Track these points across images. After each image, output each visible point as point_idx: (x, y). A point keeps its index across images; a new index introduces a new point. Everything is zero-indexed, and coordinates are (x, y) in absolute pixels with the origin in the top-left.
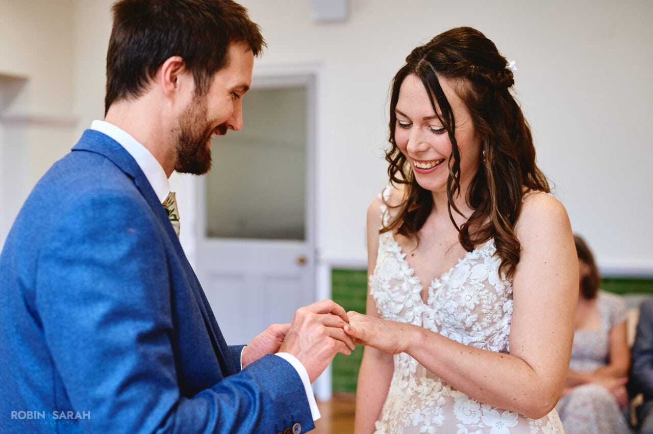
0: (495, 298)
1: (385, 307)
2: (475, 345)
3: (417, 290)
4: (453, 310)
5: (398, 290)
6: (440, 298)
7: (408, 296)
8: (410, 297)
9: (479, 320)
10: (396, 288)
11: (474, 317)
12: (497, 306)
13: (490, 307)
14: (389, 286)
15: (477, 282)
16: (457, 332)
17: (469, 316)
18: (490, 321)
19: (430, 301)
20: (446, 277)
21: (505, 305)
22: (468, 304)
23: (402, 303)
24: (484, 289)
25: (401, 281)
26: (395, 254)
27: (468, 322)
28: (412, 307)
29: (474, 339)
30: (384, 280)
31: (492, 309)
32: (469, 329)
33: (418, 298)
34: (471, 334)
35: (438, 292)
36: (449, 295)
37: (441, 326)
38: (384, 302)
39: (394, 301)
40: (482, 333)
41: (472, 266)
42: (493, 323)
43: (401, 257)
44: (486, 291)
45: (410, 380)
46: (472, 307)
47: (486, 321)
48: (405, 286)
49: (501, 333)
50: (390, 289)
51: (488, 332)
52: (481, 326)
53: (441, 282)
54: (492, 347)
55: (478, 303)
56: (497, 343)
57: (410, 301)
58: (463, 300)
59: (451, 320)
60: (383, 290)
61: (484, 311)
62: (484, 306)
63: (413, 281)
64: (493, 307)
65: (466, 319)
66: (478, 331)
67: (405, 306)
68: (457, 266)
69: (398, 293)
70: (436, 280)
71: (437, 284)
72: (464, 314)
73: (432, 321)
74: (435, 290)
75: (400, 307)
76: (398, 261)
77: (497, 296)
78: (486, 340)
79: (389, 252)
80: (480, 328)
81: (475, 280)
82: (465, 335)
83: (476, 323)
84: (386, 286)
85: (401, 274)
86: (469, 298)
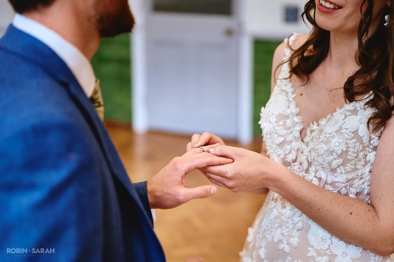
0: (361, 147)
1: (268, 136)
2: (337, 184)
3: (298, 128)
4: (323, 152)
5: (282, 125)
6: (314, 139)
7: (289, 131)
8: (291, 133)
9: (343, 164)
10: (281, 123)
11: (340, 161)
12: (361, 155)
13: (355, 155)
14: (276, 120)
15: (347, 131)
16: (324, 171)
17: (335, 159)
18: (353, 167)
19: (307, 139)
20: (323, 122)
21: (369, 155)
22: (336, 148)
23: (283, 136)
24: (353, 138)
25: (287, 117)
26: (287, 93)
27: (334, 164)
28: (291, 141)
29: (337, 180)
30: (273, 114)
31: (357, 157)
32: (334, 171)
33: (297, 134)
34: (335, 174)
35: (314, 134)
36: (322, 137)
37: (311, 163)
38: (269, 133)
39: (277, 133)
40: (344, 176)
41: (346, 116)
42: (355, 169)
43: (291, 96)
44: (354, 140)
45: (278, 202)
46: (339, 152)
47: (349, 167)
48: (289, 122)
49: (361, 178)
50: (276, 122)
51: (350, 176)
52: (345, 169)
53: (318, 125)
54: (351, 189)
55: (345, 149)
56: (356, 186)
57: (291, 136)
58: (332, 145)
59: (320, 160)
60: (270, 122)
61: (349, 157)
62: (350, 153)
63: (296, 119)
64: (358, 155)
65: (332, 162)
66: (341, 173)
67: (285, 139)
68: (334, 114)
69: (282, 127)
70: (315, 123)
71: (315, 127)
72: (332, 157)
73: (305, 157)
74: (312, 131)
75: (281, 139)
76: (288, 100)
77: (363, 146)
78: (347, 182)
79: (282, 91)
80: (343, 172)
81: (347, 129)
82: (329, 174)
83: (341, 167)
84: (273, 119)
85: (288, 111)
86: (338, 144)
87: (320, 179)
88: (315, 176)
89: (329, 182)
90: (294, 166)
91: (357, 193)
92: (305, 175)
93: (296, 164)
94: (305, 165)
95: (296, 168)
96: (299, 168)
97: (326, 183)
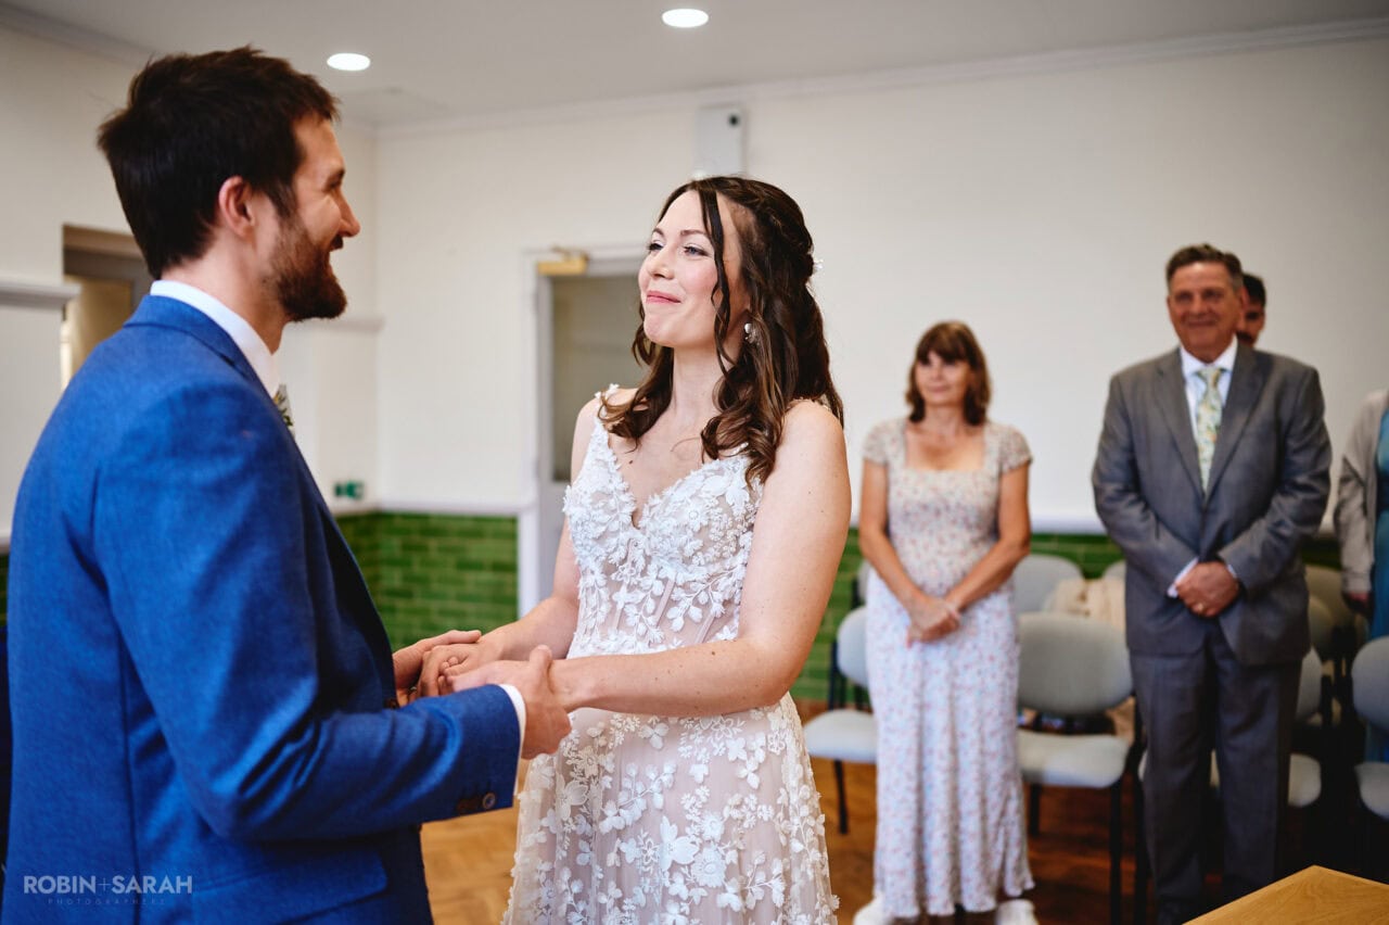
0: (730, 523)
1: (580, 528)
2: (692, 585)
3: (629, 509)
4: (670, 530)
5: (603, 507)
6: (656, 517)
7: (613, 516)
8: (617, 518)
9: (703, 549)
10: (601, 504)
11: (698, 543)
12: (731, 534)
13: (721, 534)
14: (591, 500)
15: (708, 495)
16: (672, 565)
17: (691, 540)
18: (718, 554)
19: (642, 523)
20: (668, 492)
21: (742, 537)
22: (692, 523)
23: (605, 524)
24: (718, 506)
25: (610, 495)
26: (606, 464)
27: (689, 551)
28: (618, 531)
29: (692, 577)
30: (586, 493)
31: (724, 537)
32: (687, 561)
33: (629, 519)
34: (690, 568)
35: (654, 510)
36: (669, 510)
37: (650, 557)
38: (580, 522)
39: (594, 521)
40: (704, 570)
41: (706, 477)
42: (721, 558)
43: (613, 468)
44: (719, 510)
45: (594, 634)
46: (697, 528)
47: (712, 552)
48: (612, 503)
49: (730, 575)
50: (591, 504)
51: (714, 569)
52: (705, 559)
53: (661, 498)
54: (714, 593)
55: (705, 523)
56: (722, 588)
57: (617, 522)
58: (686, 517)
59: (666, 546)
60: (581, 505)
61: (712, 537)
62: (713, 530)
63: (624, 498)
64: (725, 535)
65: (685, 545)
66: (700, 565)
67: (607, 529)
68: (687, 478)
69: (601, 511)
70: (656, 495)
71: (657, 500)
72: (684, 537)
73: (641, 551)
74: (651, 508)
75: (602, 529)
76: (609, 472)
77: (733, 520)
78: (709, 580)
79: (598, 460)
80: (703, 562)
81: (708, 492)
82: (681, 569)
83: (699, 553)
84: (587, 500)
85: (611, 487)
86: (695, 514)
87: (665, 581)
88: (657, 578)
89: (680, 583)
90: (623, 569)
91: (725, 601)
92: (641, 579)
93: (625, 565)
94: (641, 563)
95: (626, 572)
96: (632, 571)
97: (675, 585)
